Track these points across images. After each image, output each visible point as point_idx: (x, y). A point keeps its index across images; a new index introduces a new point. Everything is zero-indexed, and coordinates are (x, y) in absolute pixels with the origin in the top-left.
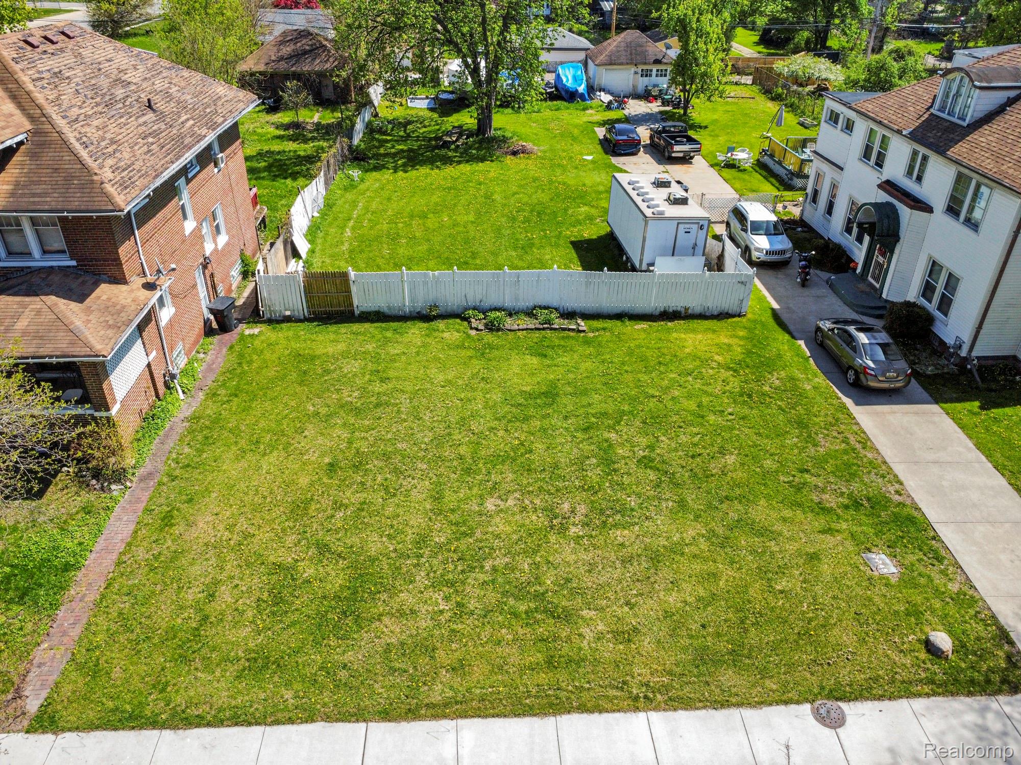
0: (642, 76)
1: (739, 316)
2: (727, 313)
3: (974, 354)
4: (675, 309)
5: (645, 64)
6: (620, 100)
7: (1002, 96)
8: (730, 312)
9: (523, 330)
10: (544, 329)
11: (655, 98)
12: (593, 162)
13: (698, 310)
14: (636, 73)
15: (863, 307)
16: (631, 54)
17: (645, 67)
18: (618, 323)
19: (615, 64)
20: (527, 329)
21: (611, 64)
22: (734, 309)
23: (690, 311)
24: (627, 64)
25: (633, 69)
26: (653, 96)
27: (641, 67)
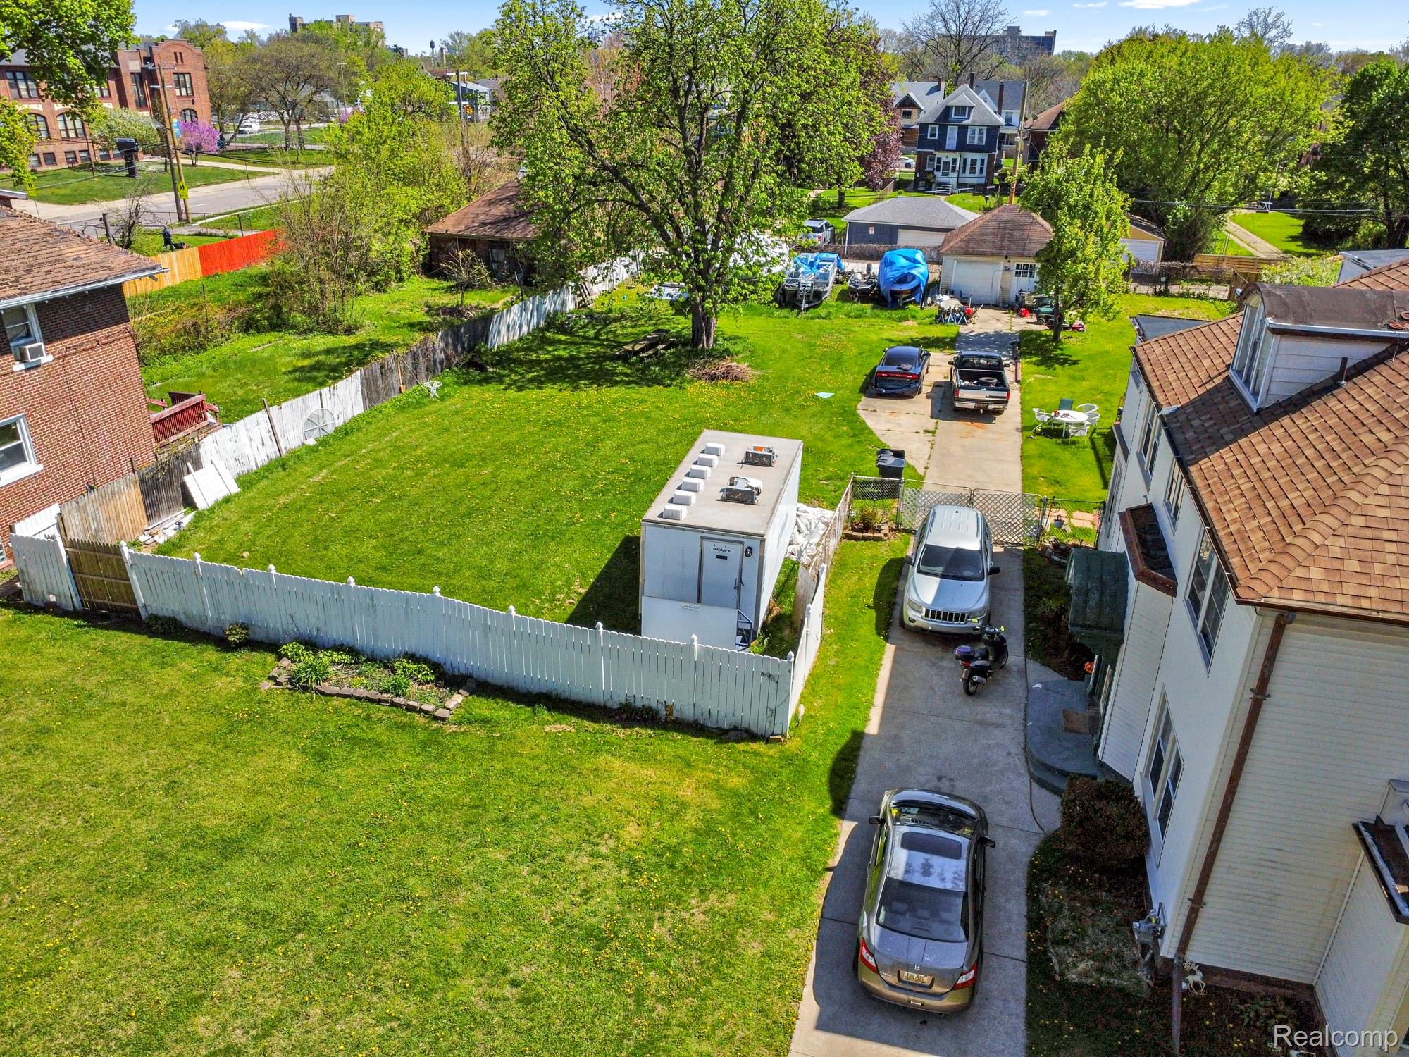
0: (1018, 274)
1: (767, 740)
2: (747, 731)
4: (646, 702)
5: (1022, 256)
7: (1327, 357)
8: (753, 728)
9: (345, 696)
10: (379, 702)
11: (1030, 310)
13: (689, 714)
14: (1007, 269)
16: (1002, 241)
17: (1023, 261)
18: (525, 711)
19: (972, 254)
20: (351, 696)
21: (966, 254)
22: (758, 722)
23: (675, 714)
24: (993, 255)
25: (1003, 264)
26: (1026, 306)
27: (1013, 263)
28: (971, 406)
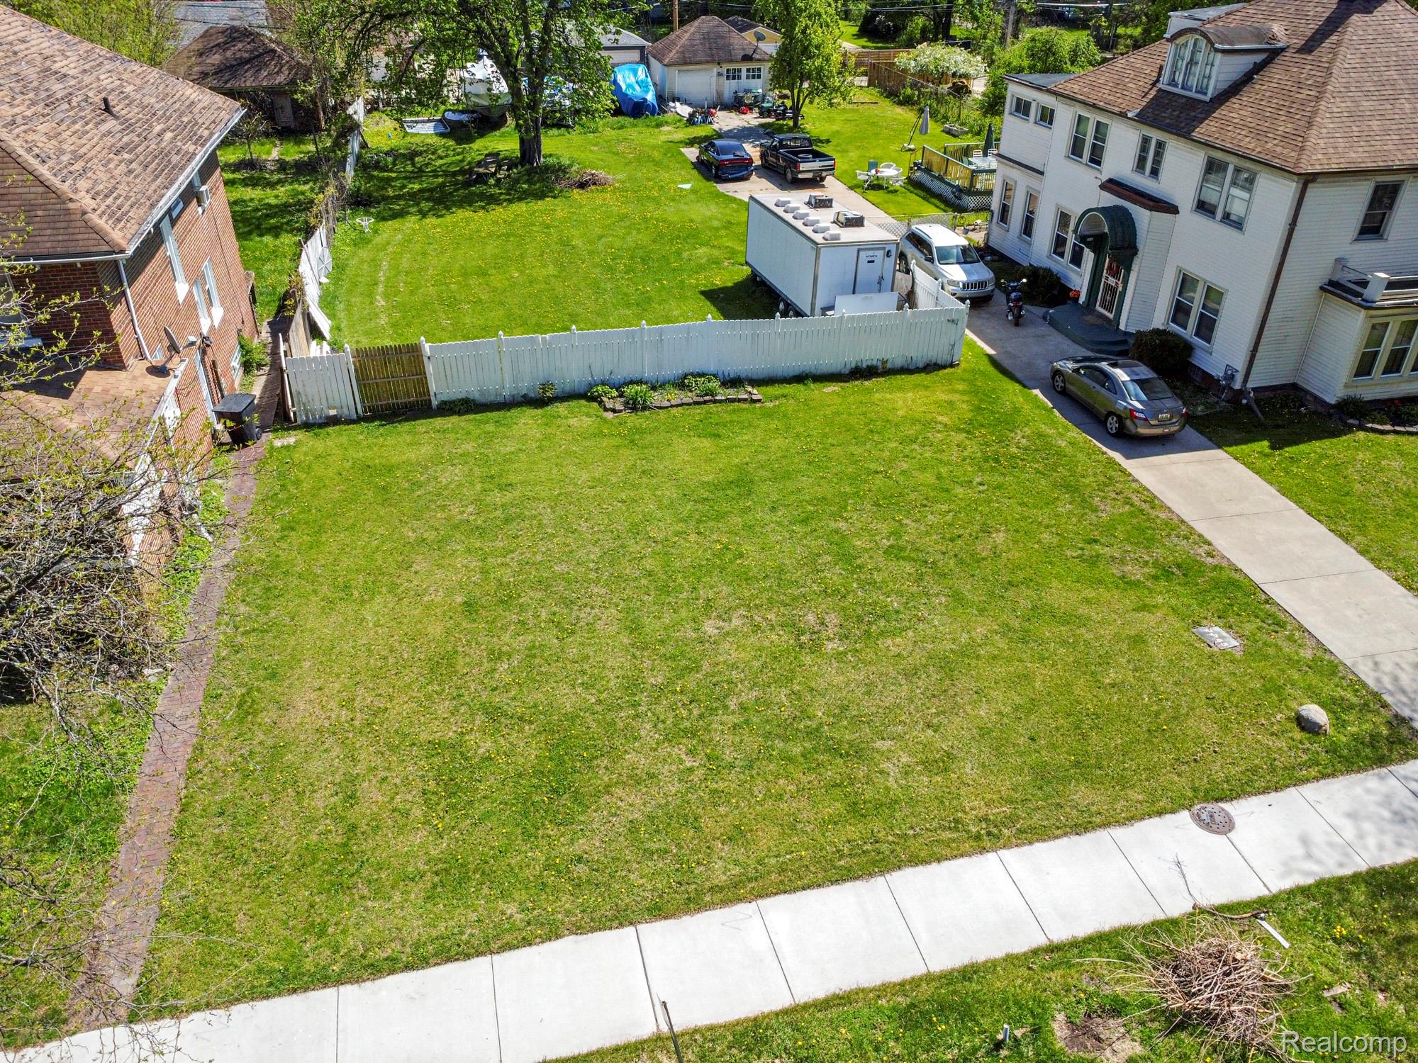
0: (728, 78)
1: (952, 365)
2: (936, 364)
3: (1250, 385)
4: (869, 363)
5: (731, 61)
6: (704, 112)
7: (1247, 62)
8: (939, 362)
9: (677, 406)
10: (705, 402)
11: (750, 108)
12: (693, 191)
13: (899, 363)
14: (720, 74)
15: (1099, 343)
16: (711, 49)
17: (731, 66)
18: (801, 387)
19: (690, 63)
20: (682, 405)
21: (685, 63)
22: (943, 357)
23: (889, 365)
24: (708, 62)
25: (716, 70)
26: (746, 105)
27: (725, 67)
28: (810, 175)
